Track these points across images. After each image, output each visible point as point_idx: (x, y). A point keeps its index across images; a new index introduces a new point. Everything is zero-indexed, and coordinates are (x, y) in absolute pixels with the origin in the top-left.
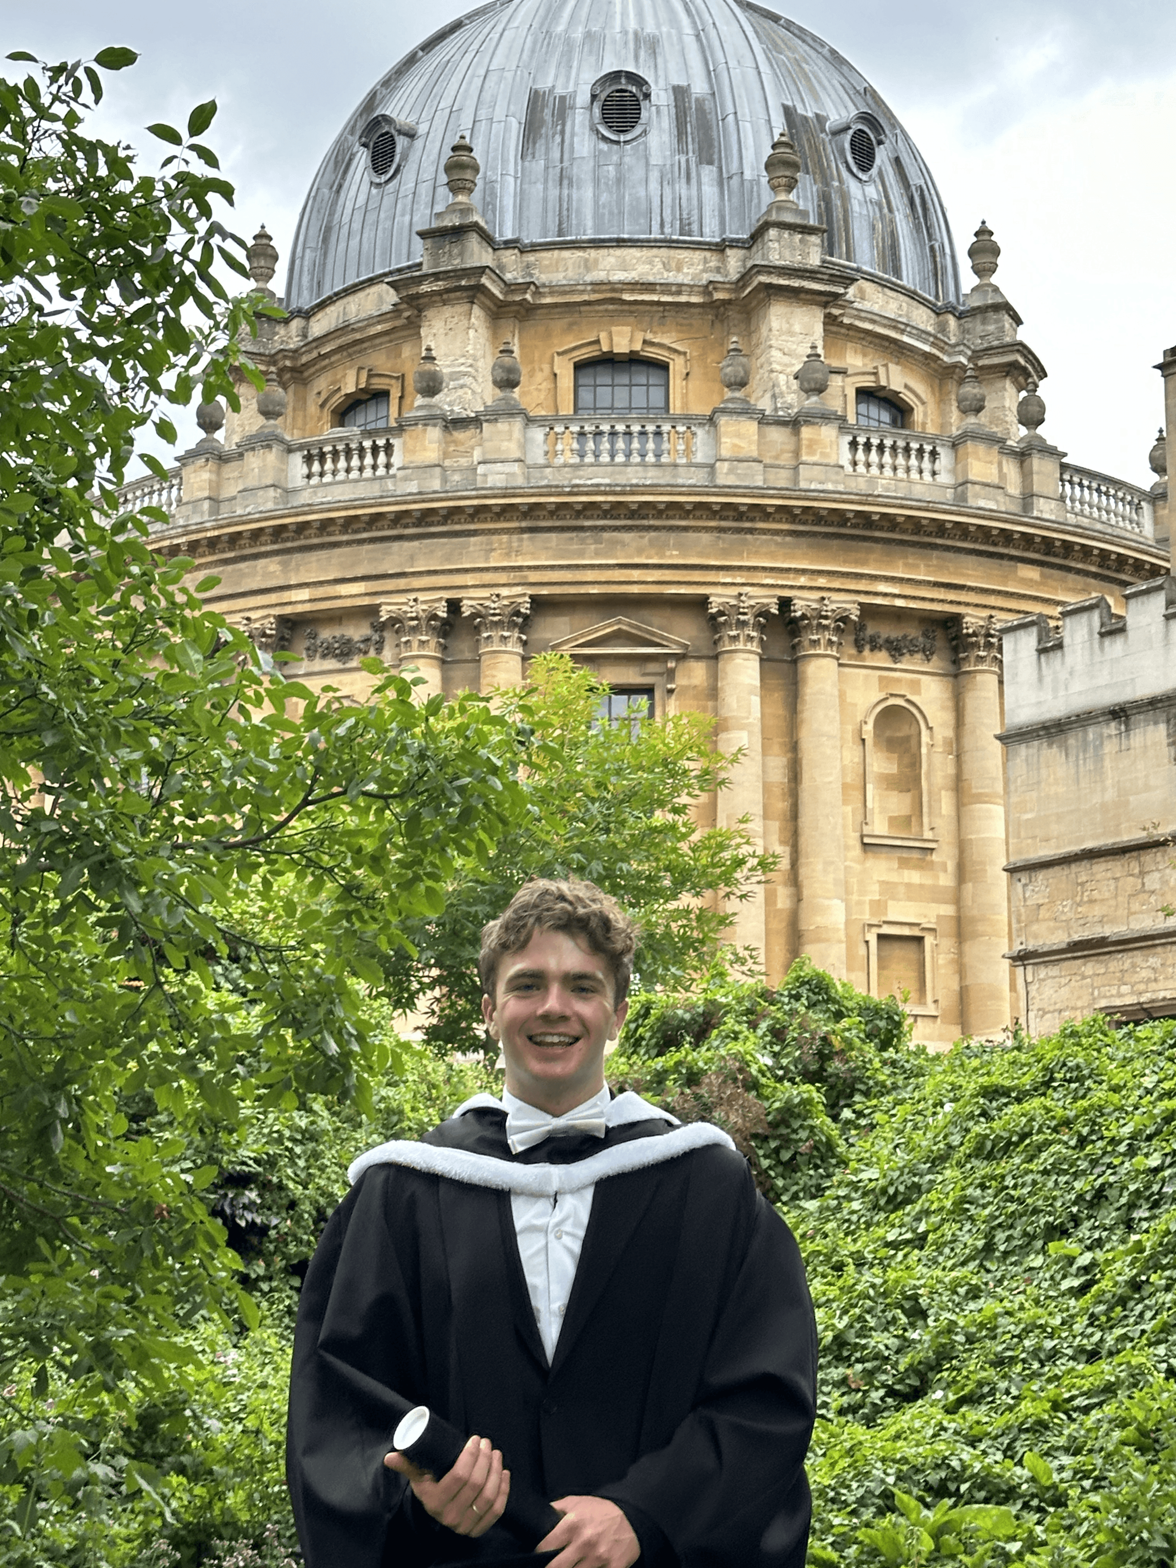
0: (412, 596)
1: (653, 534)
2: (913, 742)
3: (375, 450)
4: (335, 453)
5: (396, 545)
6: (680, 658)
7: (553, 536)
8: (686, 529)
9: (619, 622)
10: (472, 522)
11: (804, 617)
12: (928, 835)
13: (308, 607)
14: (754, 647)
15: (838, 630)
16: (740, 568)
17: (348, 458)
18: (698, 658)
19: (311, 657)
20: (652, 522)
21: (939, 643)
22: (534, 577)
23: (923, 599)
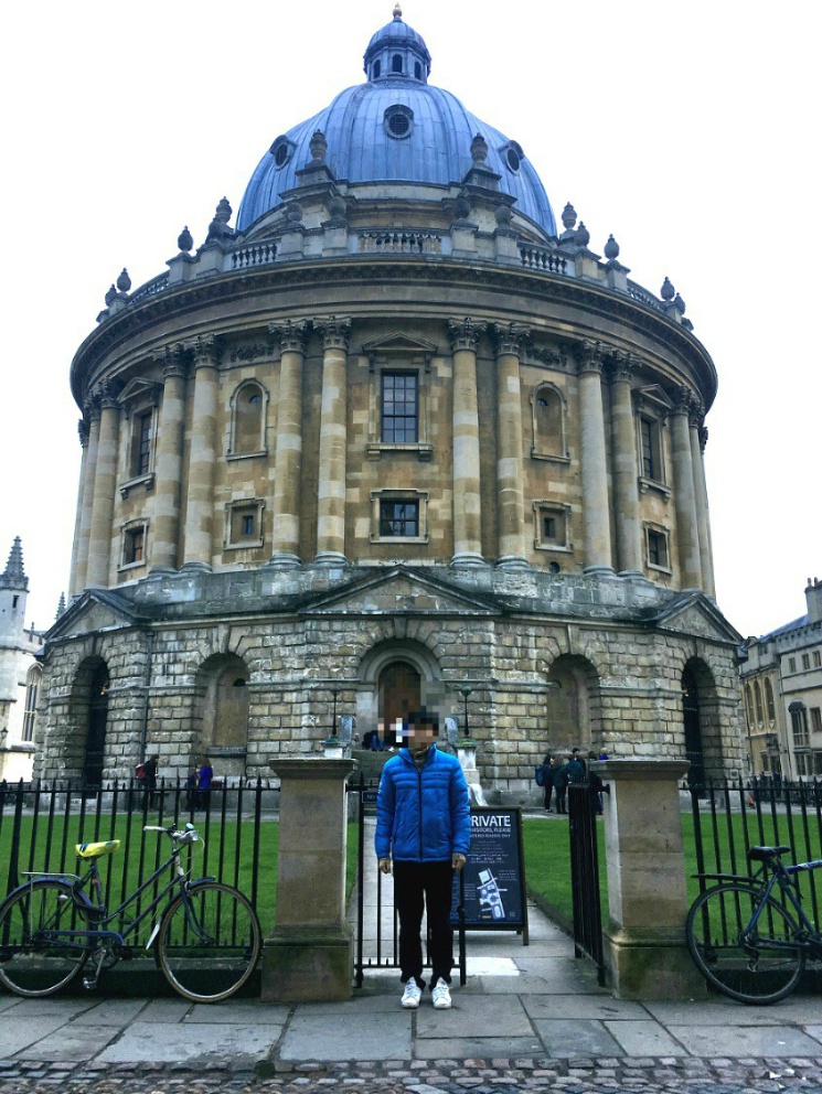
9: (657, 386)
13: (543, 329)
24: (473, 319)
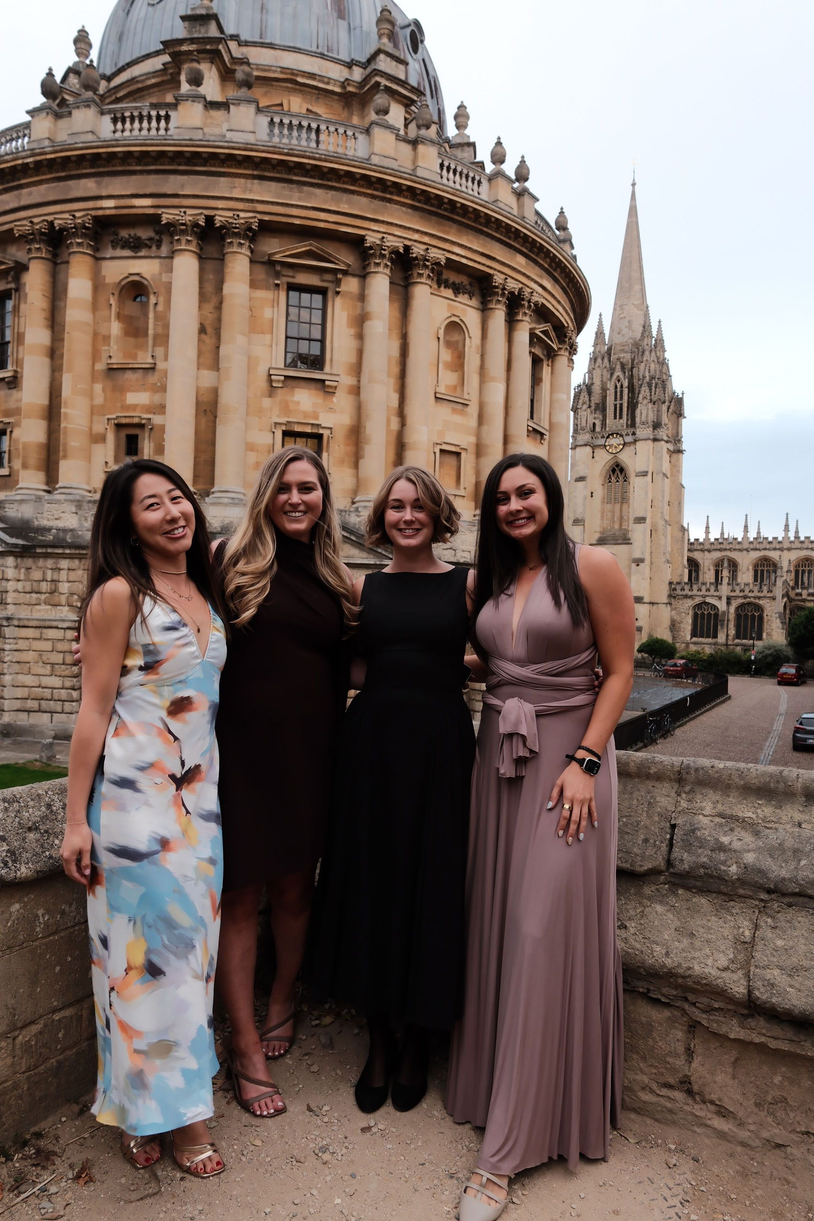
0: (183, 210)
1: (333, 192)
2: (461, 345)
3: (159, 118)
4: (132, 118)
5: (172, 178)
6: (345, 273)
7: (273, 185)
8: (353, 192)
9: (311, 245)
10: (222, 166)
11: (416, 258)
12: (466, 396)
13: (113, 212)
14: (388, 271)
15: (433, 270)
16: (383, 222)
17: (141, 122)
18: (354, 275)
19: (114, 248)
20: (334, 184)
21: (477, 291)
22: (260, 207)
23: (475, 261)
24: (36, 220)
